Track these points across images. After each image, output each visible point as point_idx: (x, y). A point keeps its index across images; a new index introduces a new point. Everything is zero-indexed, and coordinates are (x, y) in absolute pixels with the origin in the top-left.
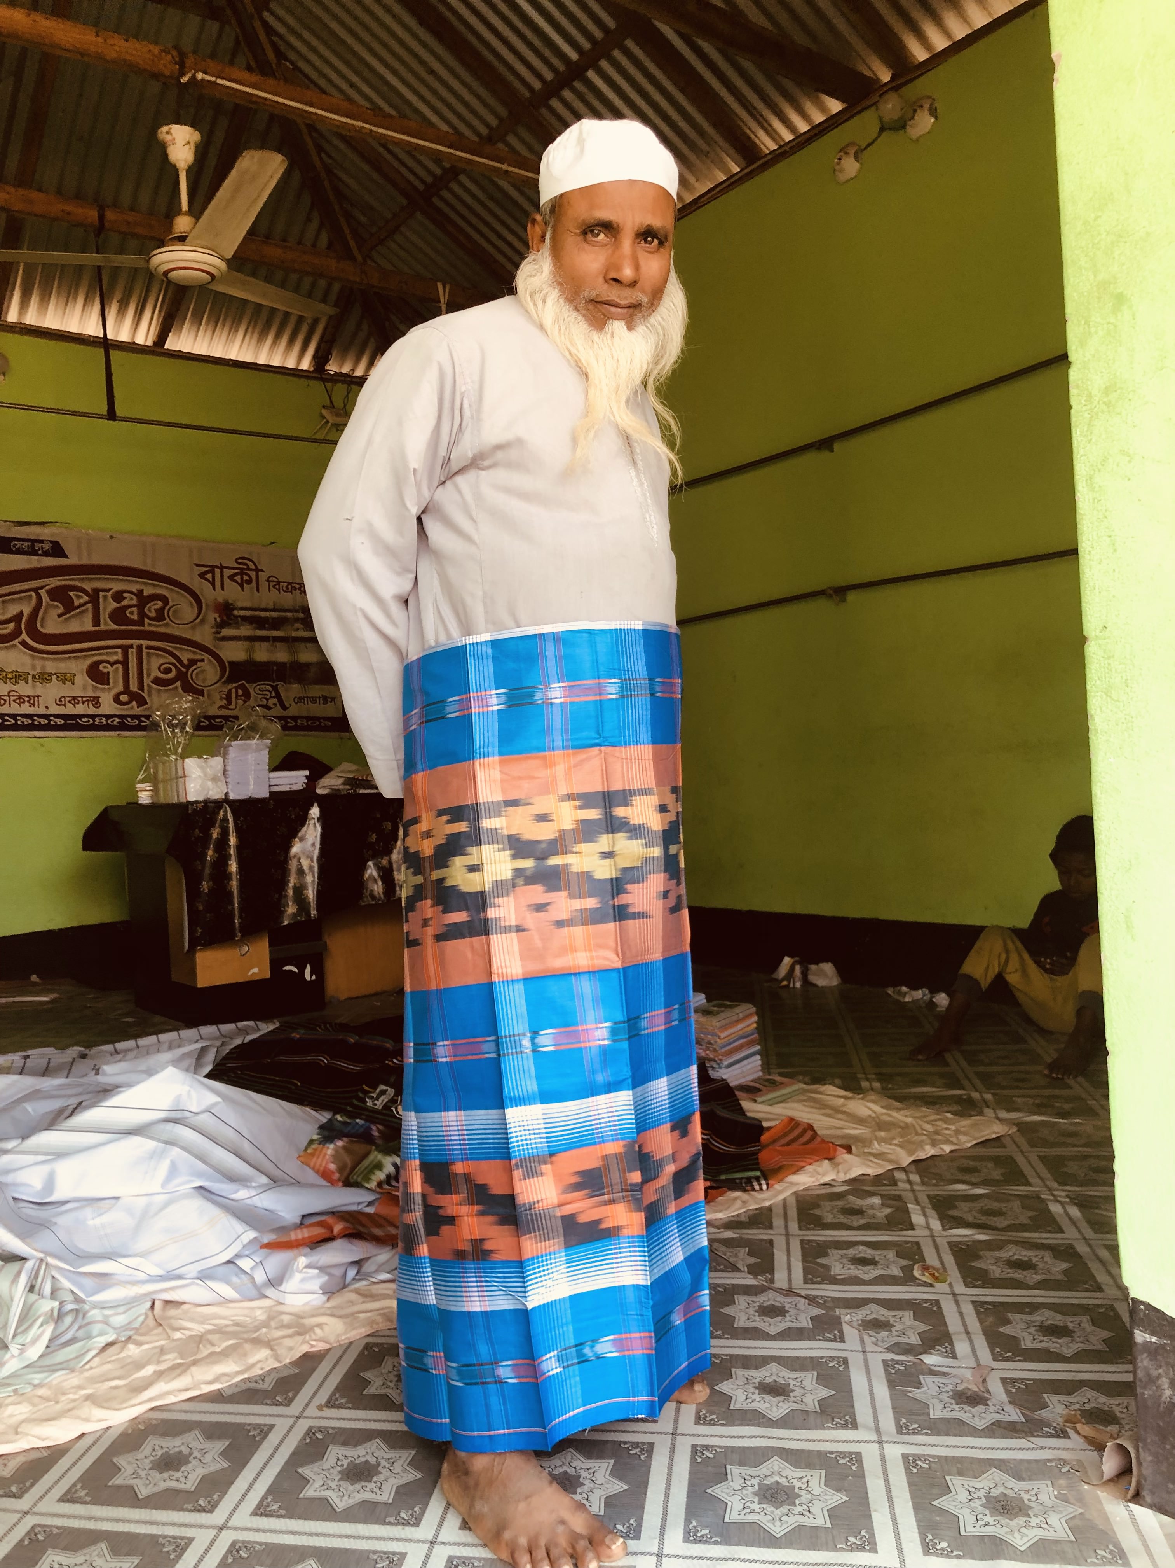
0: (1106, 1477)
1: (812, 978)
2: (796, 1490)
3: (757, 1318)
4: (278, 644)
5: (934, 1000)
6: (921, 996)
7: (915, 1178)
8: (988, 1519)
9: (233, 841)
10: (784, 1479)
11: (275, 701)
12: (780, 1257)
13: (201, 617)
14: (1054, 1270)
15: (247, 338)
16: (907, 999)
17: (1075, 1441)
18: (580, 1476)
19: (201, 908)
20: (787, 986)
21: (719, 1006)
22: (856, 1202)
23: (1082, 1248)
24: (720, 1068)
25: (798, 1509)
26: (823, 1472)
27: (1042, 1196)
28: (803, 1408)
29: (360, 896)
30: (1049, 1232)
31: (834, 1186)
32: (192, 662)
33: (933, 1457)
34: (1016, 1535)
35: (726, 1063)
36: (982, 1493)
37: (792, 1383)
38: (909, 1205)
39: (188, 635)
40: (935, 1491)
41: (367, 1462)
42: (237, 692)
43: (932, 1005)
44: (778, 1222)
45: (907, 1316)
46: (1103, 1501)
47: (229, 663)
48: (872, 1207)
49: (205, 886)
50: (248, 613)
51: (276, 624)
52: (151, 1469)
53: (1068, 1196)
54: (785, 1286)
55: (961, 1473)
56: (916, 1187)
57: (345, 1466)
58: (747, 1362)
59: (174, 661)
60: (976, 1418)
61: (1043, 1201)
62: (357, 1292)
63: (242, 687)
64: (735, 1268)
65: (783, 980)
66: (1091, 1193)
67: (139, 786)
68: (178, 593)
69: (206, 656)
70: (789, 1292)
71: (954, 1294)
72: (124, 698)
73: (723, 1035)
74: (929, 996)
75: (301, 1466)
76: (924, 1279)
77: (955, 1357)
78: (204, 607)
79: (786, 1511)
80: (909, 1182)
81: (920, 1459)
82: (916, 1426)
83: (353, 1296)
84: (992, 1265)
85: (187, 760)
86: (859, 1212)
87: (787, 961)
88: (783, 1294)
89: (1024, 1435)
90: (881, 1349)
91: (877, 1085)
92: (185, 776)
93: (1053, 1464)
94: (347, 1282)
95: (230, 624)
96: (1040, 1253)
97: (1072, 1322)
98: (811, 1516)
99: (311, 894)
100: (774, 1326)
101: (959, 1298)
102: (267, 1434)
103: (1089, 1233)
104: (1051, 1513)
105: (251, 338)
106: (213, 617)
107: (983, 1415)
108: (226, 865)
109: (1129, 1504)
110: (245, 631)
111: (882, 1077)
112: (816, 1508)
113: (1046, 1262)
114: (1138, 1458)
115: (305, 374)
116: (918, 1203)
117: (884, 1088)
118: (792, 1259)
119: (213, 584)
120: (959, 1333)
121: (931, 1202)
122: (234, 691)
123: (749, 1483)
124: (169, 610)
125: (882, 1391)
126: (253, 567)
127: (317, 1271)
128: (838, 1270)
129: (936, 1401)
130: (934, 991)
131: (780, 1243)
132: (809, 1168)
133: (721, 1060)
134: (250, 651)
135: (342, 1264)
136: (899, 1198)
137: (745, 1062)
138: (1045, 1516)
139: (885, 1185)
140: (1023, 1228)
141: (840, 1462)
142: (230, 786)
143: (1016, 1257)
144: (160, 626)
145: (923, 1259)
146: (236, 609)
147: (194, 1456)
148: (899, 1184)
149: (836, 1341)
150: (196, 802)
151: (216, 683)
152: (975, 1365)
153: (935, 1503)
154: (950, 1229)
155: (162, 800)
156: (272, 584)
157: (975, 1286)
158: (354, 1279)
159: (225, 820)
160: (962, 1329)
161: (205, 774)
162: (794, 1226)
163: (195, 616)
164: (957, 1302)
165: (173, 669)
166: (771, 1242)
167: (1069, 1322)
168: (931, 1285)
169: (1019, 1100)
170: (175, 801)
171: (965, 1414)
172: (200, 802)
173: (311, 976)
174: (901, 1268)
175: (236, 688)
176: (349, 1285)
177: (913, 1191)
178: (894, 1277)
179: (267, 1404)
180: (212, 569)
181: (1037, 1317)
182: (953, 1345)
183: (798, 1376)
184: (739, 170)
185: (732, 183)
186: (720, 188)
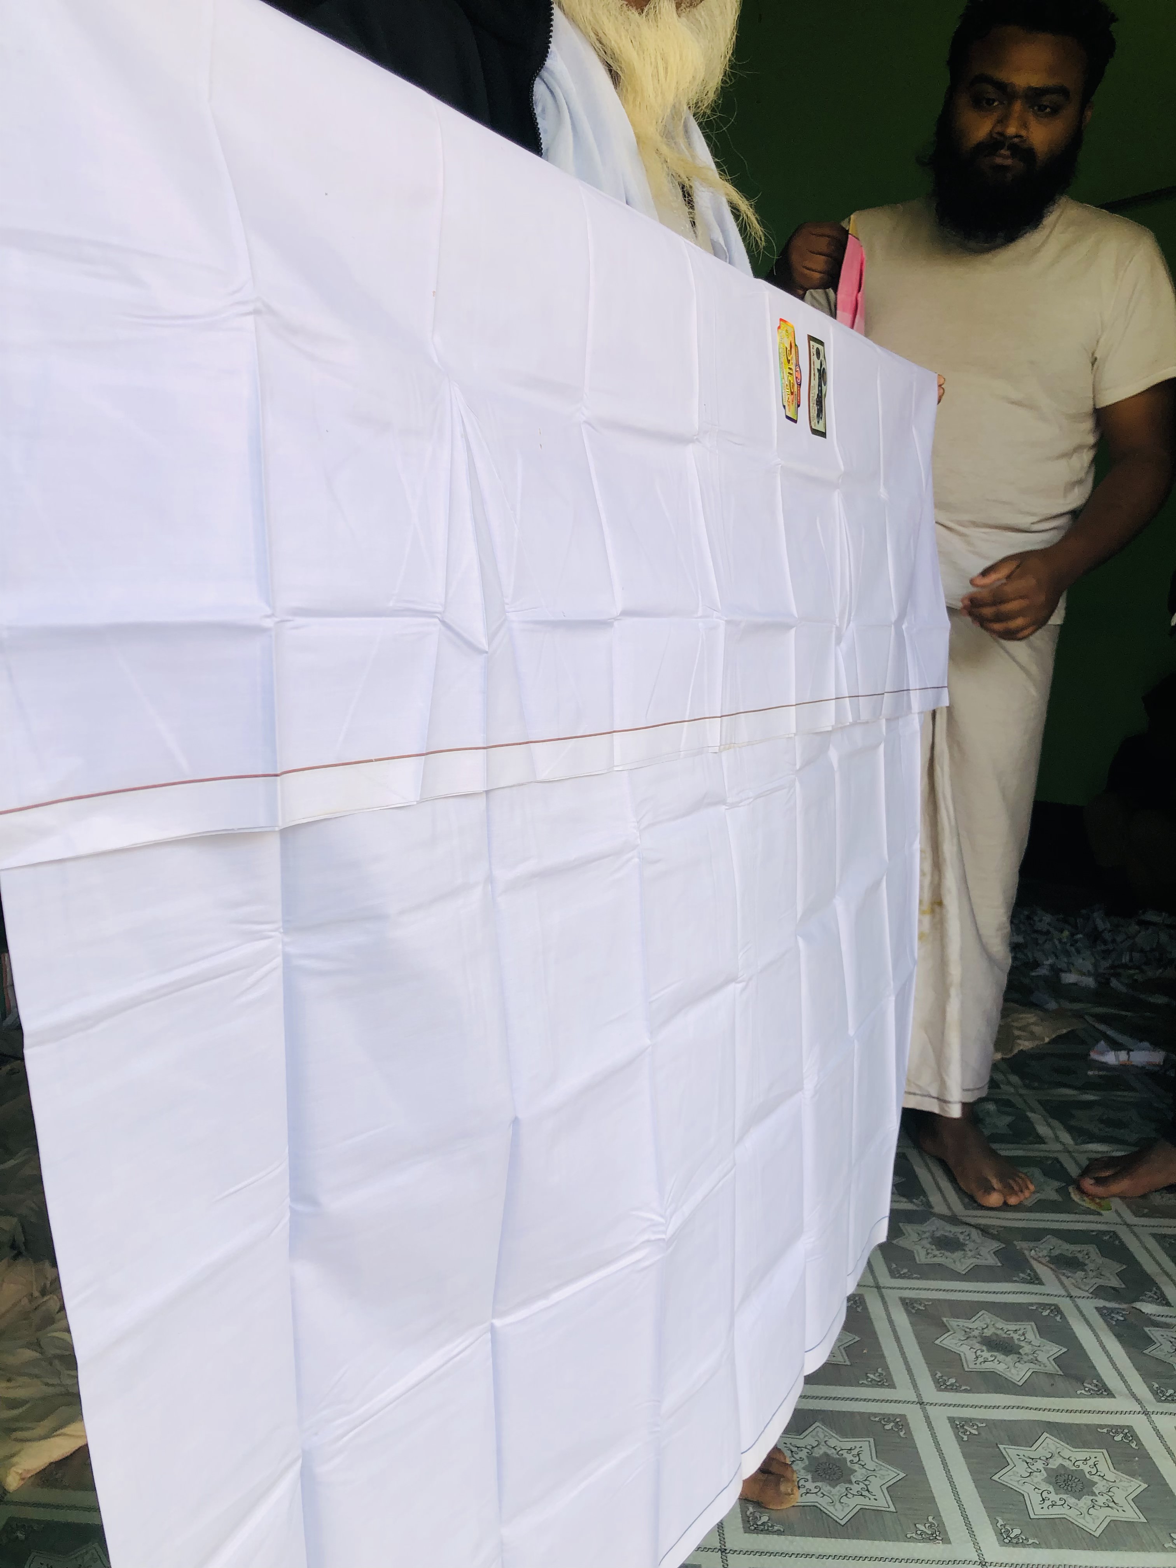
2: (1088, 1476)
3: (936, 1252)
7: (1015, 1079)
10: (1068, 1462)
25: (1101, 1499)
26: (1105, 1452)
28: (1043, 1369)
38: (1027, 1114)
45: (1093, 1252)
54: (949, 1214)
56: (1022, 1091)
58: (954, 1309)
70: (954, 1220)
71: (1128, 1225)
77: (1168, 1304)
79: (1089, 1503)
80: (1009, 1083)
88: (950, 1222)
90: (1086, 1294)
98: (1119, 1509)
100: (959, 1262)
101: (1135, 1229)
112: (1120, 1498)
116: (1033, 1111)
120: (1157, 1274)
121: (1047, 1110)
123: (1034, 1467)
136: (1010, 1104)
141: (1116, 1438)
148: (1001, 1086)
149: (1034, 1283)
154: (1084, 1142)
157: (1144, 1216)
160: (1160, 1271)
164: (1135, 1234)
168: (1099, 1214)
174: (1056, 1191)
177: (1021, 1095)
178: (1055, 1202)
182: (1159, 1288)
183: (1017, 1327)
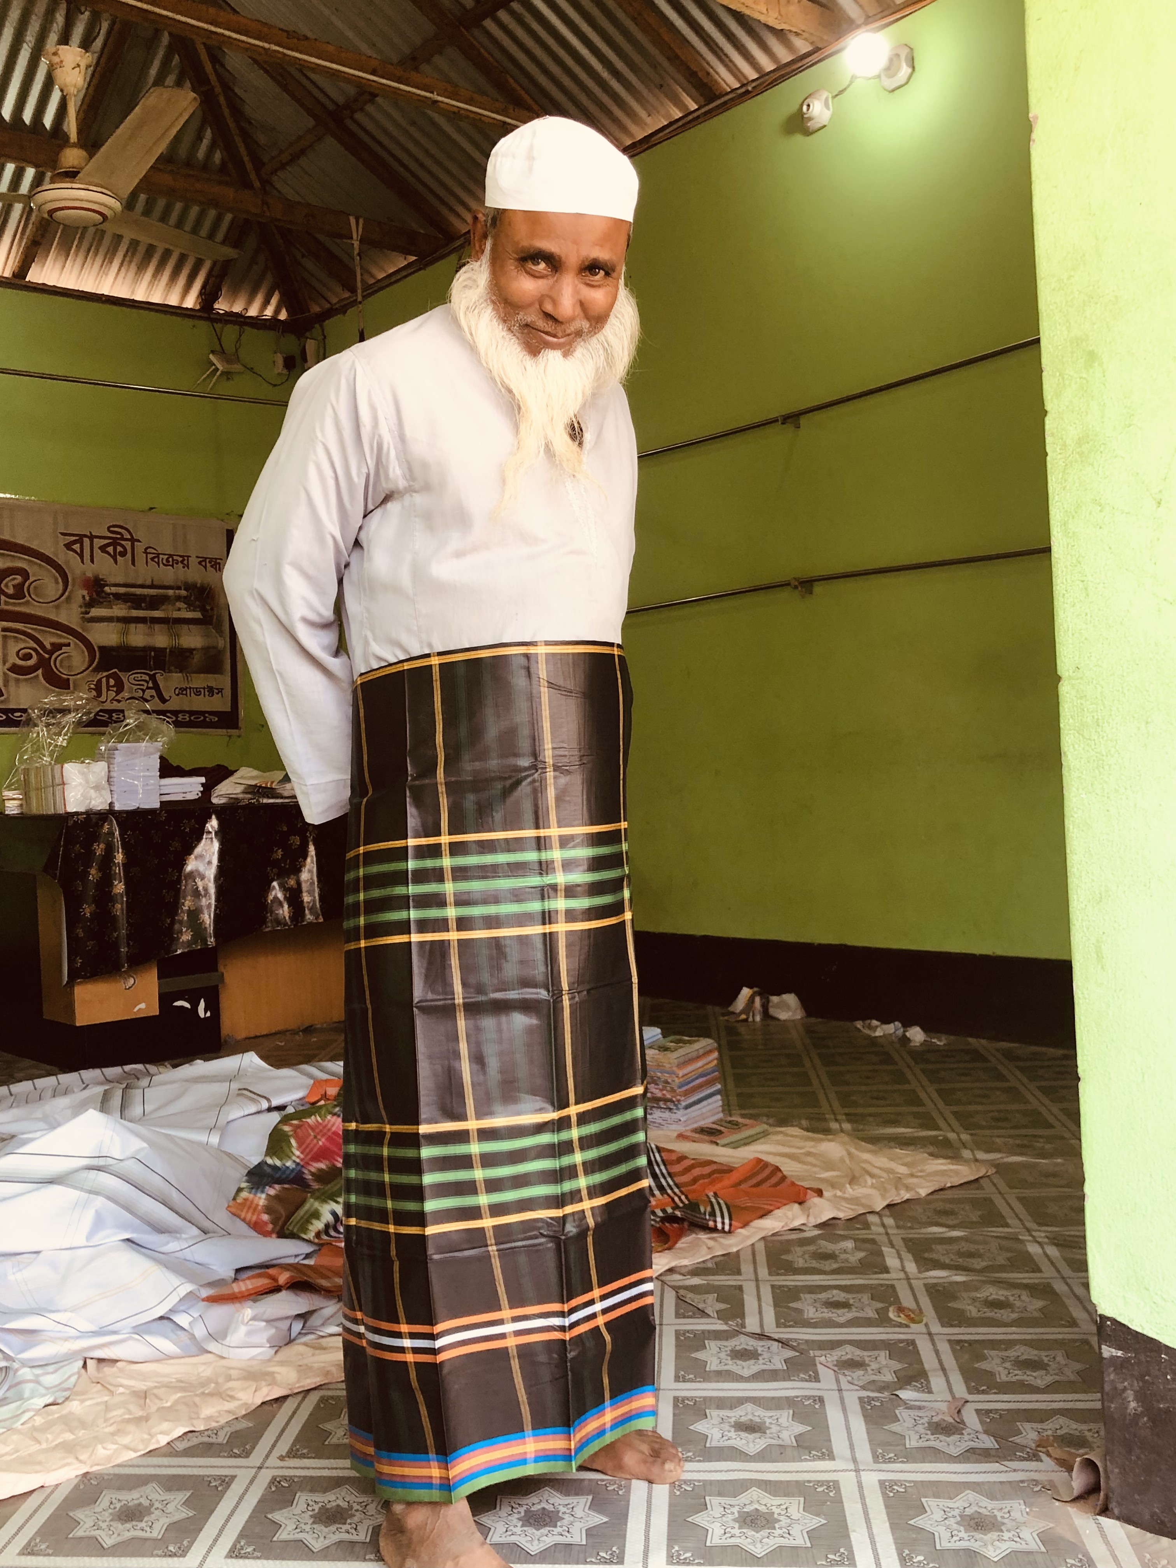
0: (1076, 1493)
1: (772, 1011)
2: (776, 1516)
3: (730, 1362)
4: (157, 627)
5: (908, 1034)
6: (892, 1031)
7: (889, 1221)
8: (963, 1534)
9: (119, 857)
10: (764, 1507)
11: (153, 692)
12: (750, 1303)
13: (67, 593)
14: (1030, 1308)
15: (123, 270)
16: (879, 1033)
17: (1047, 1463)
18: (558, 1512)
19: (82, 935)
20: (746, 1020)
21: (678, 1042)
22: (828, 1246)
23: (1059, 1287)
24: (678, 1109)
25: (778, 1532)
26: (802, 1499)
27: (1020, 1237)
28: (780, 1442)
29: (264, 922)
30: (1027, 1272)
31: (805, 1231)
32: (57, 647)
33: (909, 1482)
34: (990, 1547)
35: (684, 1104)
36: (956, 1512)
37: (768, 1421)
38: (883, 1248)
39: (52, 616)
40: (911, 1512)
41: (338, 1506)
42: (108, 682)
43: (905, 1040)
44: (747, 1268)
45: (883, 1356)
46: (1073, 1516)
47: (100, 648)
48: (845, 1251)
49: (87, 910)
50: (122, 590)
51: (154, 603)
52: (111, 1520)
53: (1047, 1237)
54: (758, 1331)
55: (937, 1496)
56: (890, 1231)
57: (316, 1511)
58: (722, 1403)
59: (35, 646)
60: (951, 1446)
61: (1022, 1242)
62: (306, 1344)
63: (115, 676)
64: (703, 1314)
65: (742, 1012)
66: (1072, 1233)
67: (7, 794)
68: (40, 565)
69: (71, 639)
70: (762, 1336)
71: (930, 1334)
73: (681, 1073)
74: (902, 1030)
75: (272, 1511)
76: (899, 1320)
77: (930, 1392)
78: (70, 583)
79: (767, 1535)
80: (883, 1225)
81: (896, 1484)
82: (892, 1455)
83: (301, 1349)
84: (969, 1305)
85: (66, 766)
86: (831, 1256)
87: (746, 992)
88: (756, 1338)
89: (997, 1459)
90: (857, 1388)
91: (847, 1126)
92: (64, 784)
93: (1026, 1485)
94: (292, 1337)
95: (102, 603)
96: (1016, 1292)
97: (1047, 1356)
98: (791, 1538)
99: (208, 918)
100: (748, 1368)
101: (935, 1337)
102: (228, 1485)
103: (1067, 1271)
104: (1023, 1528)
105: (128, 270)
106: (81, 594)
107: (958, 1443)
108: (111, 885)
109: (1098, 1517)
110: (119, 610)
111: (851, 1118)
112: (796, 1530)
113: (1023, 1301)
114: (1106, 1471)
115: (189, 313)
116: (893, 1246)
117: (854, 1130)
118: (763, 1304)
119: (81, 556)
120: (935, 1370)
121: (906, 1246)
122: (104, 680)
123: (729, 1511)
124: (29, 586)
125: (859, 1426)
126: (129, 537)
127: (264, 1324)
128: (811, 1313)
129: (912, 1433)
130: (906, 1025)
131: (749, 1289)
132: (778, 1213)
133: (679, 1101)
134: (125, 633)
135: (287, 1318)
136: (873, 1241)
137: (704, 1103)
138: (1018, 1531)
139: (858, 1229)
140: (1002, 1268)
141: (818, 1490)
142: (115, 796)
143: (994, 1296)
144: (19, 604)
145: (897, 1301)
146: (107, 585)
147: (155, 1506)
148: (873, 1227)
149: (810, 1381)
150: (77, 813)
151: (84, 671)
152: (949, 1398)
153: (911, 1522)
154: (927, 1270)
155: (35, 810)
156: (150, 556)
157: (952, 1326)
158: (300, 1333)
159: (111, 833)
160: (938, 1366)
161: (87, 782)
162: (763, 1272)
163: (60, 592)
164: (933, 1341)
165: (33, 653)
166: (740, 1288)
167: (1044, 1356)
168: (907, 1326)
169: (998, 1140)
170: (51, 811)
171: (941, 1443)
172: (82, 813)
173: (205, 1013)
174: (876, 1310)
175: (108, 677)
176: (294, 1340)
177: (887, 1234)
178: (869, 1319)
179: (224, 1457)
180: (80, 538)
181: (1012, 1353)
182: (928, 1382)
183: (774, 1414)
184: (696, 107)
185: (688, 122)
186: (675, 126)
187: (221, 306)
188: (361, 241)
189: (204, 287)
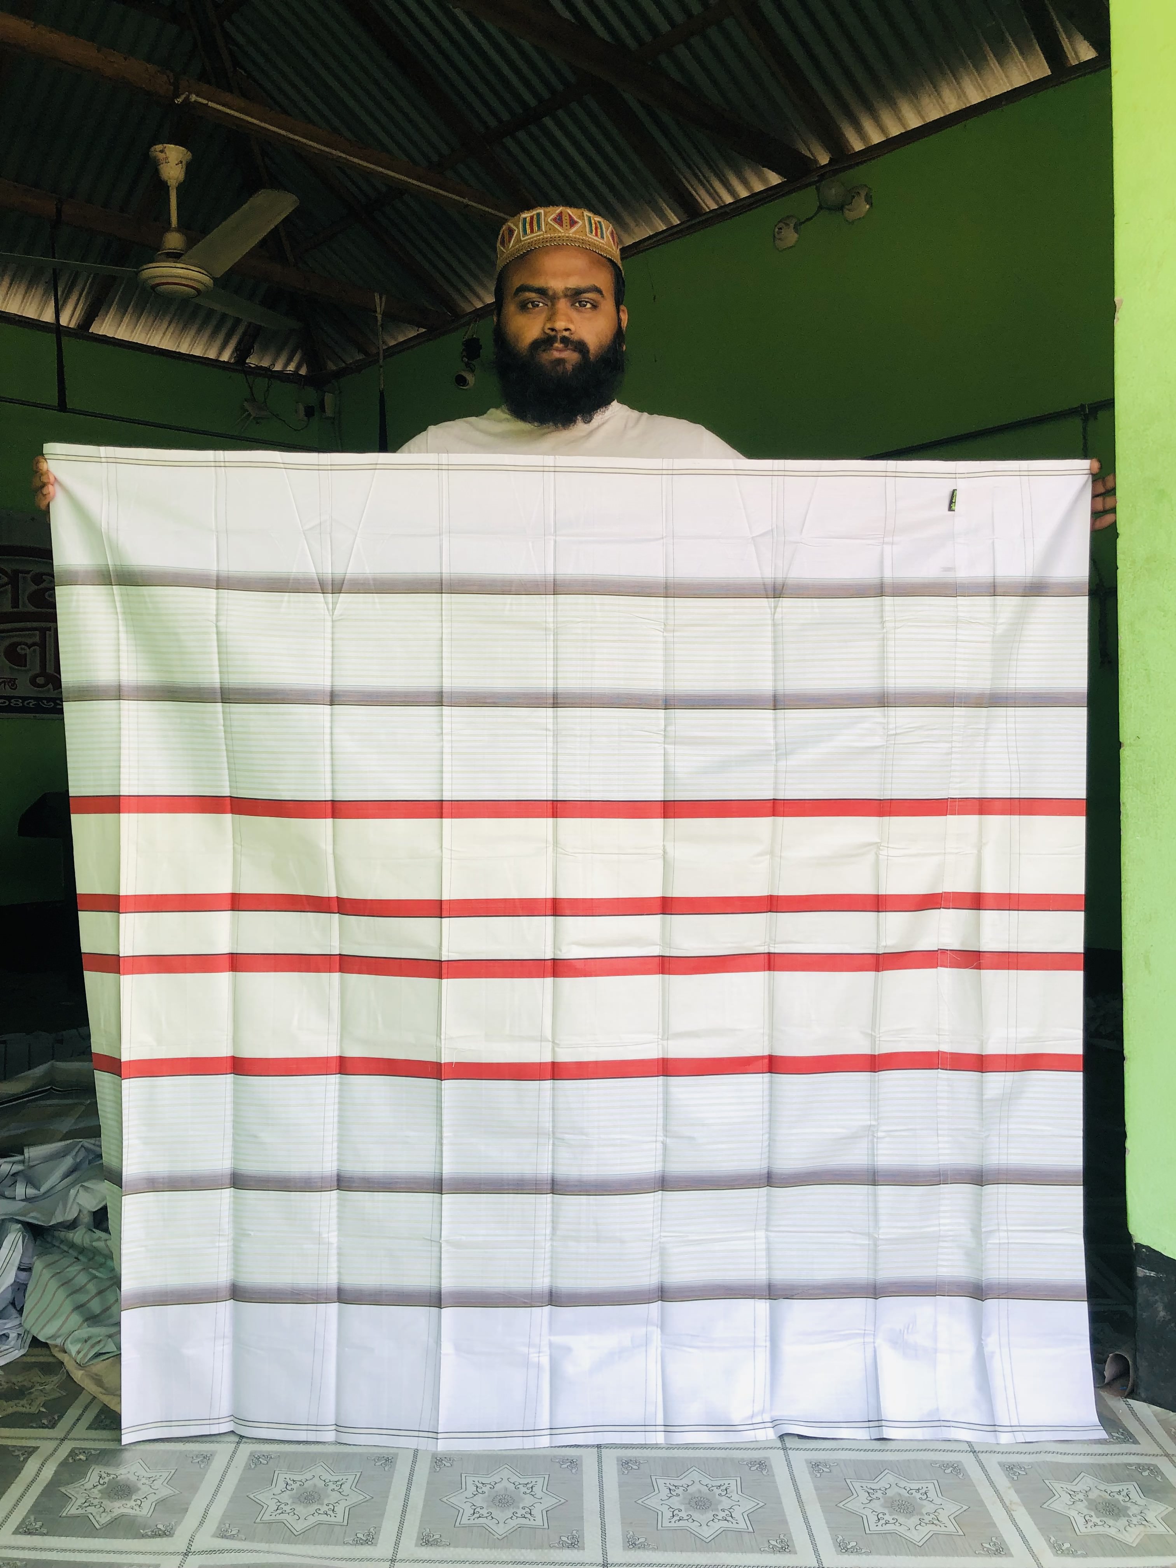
0: (1106, 1381)
15: (171, 327)
46: (1106, 1398)
72: (40, 680)
105: (174, 329)
109: (1128, 1400)
114: (1135, 1363)
115: (226, 365)
184: (679, 222)
185: (672, 234)
186: (659, 237)
187: (252, 361)
188: (383, 315)
189: (239, 343)
